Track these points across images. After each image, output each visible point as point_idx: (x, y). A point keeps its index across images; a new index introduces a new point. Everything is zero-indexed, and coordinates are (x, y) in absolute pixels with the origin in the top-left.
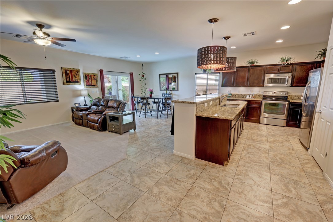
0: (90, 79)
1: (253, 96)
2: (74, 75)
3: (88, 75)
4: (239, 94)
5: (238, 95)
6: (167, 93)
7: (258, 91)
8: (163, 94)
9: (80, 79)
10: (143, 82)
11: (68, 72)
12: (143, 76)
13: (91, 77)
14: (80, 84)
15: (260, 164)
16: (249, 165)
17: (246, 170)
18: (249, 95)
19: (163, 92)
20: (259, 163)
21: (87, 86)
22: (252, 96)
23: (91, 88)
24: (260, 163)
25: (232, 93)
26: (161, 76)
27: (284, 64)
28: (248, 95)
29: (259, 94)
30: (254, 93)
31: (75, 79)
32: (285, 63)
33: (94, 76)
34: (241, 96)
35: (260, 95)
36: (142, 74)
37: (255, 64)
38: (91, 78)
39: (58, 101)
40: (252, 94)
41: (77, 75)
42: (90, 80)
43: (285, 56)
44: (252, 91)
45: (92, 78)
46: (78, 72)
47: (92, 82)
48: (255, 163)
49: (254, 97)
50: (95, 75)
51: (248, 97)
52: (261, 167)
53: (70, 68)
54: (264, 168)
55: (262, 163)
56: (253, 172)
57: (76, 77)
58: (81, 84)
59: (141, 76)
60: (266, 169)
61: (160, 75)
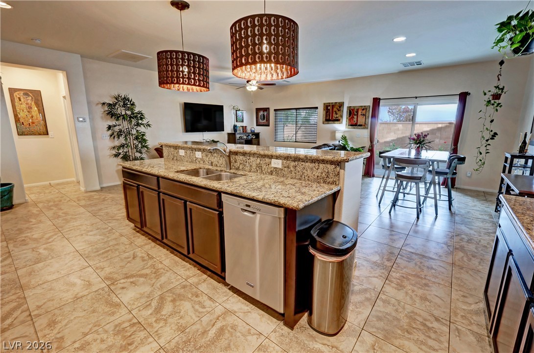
0: (355, 115)
2: (335, 112)
3: (353, 110)
9: (342, 116)
11: (329, 108)
13: (357, 112)
14: (340, 123)
15: (100, 252)
16: (111, 243)
17: (108, 237)
20: (103, 253)
21: (349, 125)
23: (354, 128)
24: (100, 254)
31: (336, 116)
33: (363, 110)
38: (358, 114)
39: (316, 143)
41: (339, 111)
42: (355, 117)
45: (360, 113)
46: (340, 107)
47: (357, 120)
48: (107, 249)
50: (365, 108)
52: (94, 251)
53: (332, 103)
54: (89, 252)
55: (98, 255)
56: (99, 240)
57: (336, 114)
58: (342, 123)
60: (86, 252)
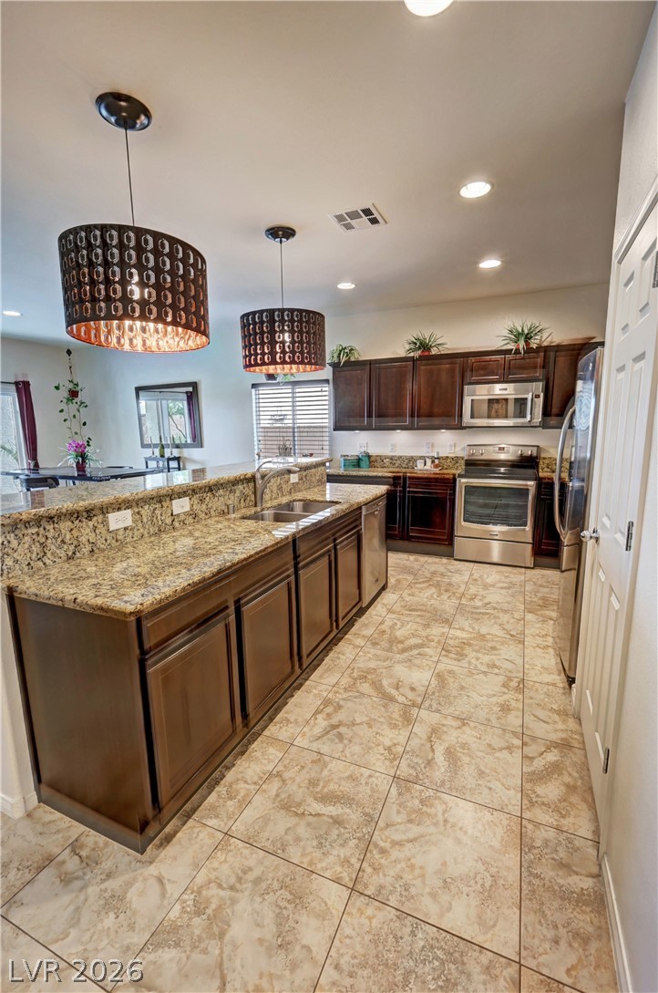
1: (437, 461)
4: (394, 454)
5: (392, 458)
6: (162, 456)
7: (451, 446)
8: (151, 459)
10: (74, 416)
12: (74, 394)
18: (423, 458)
19: (148, 453)
22: (433, 462)
25: (372, 452)
26: (141, 393)
27: (517, 351)
28: (421, 458)
29: (453, 455)
30: (438, 453)
32: (521, 348)
34: (398, 462)
35: (456, 460)
36: (71, 386)
37: (434, 351)
40: (432, 455)
43: (521, 322)
44: (433, 446)
49: (436, 466)
51: (420, 465)
59: (64, 393)
61: (138, 390)
